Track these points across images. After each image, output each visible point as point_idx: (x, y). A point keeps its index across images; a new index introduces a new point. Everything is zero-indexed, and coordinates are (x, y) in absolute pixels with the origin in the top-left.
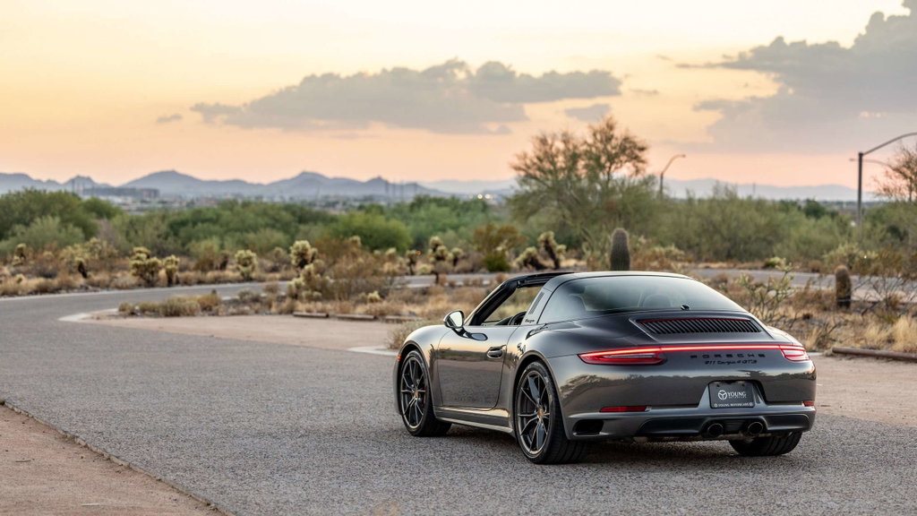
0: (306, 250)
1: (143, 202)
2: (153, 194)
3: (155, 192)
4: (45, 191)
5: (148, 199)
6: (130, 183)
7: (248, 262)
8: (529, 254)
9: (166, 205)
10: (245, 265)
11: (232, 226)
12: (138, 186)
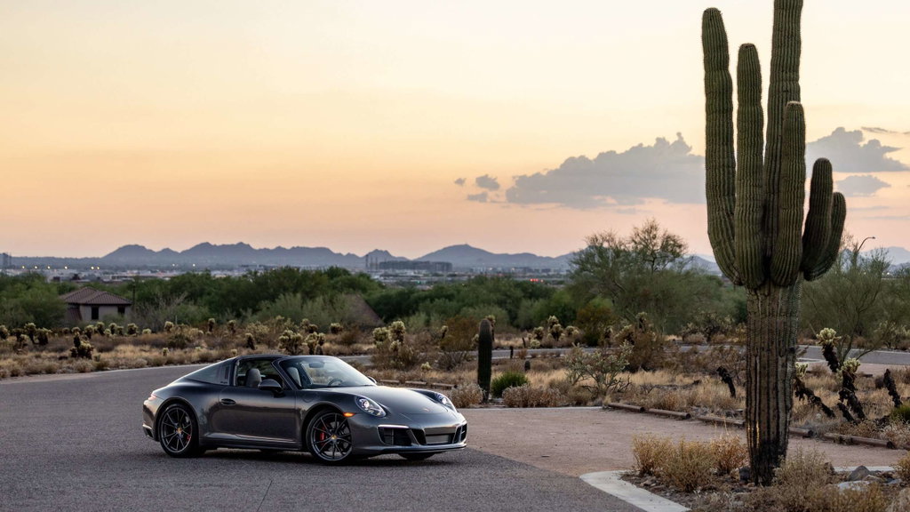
0: (401, 328)
1: (437, 275)
2: (445, 268)
3: (448, 266)
4: (298, 269)
5: (440, 273)
6: (423, 257)
7: (383, 337)
8: (626, 331)
9: (456, 278)
10: (381, 340)
11: (466, 301)
12: (433, 260)
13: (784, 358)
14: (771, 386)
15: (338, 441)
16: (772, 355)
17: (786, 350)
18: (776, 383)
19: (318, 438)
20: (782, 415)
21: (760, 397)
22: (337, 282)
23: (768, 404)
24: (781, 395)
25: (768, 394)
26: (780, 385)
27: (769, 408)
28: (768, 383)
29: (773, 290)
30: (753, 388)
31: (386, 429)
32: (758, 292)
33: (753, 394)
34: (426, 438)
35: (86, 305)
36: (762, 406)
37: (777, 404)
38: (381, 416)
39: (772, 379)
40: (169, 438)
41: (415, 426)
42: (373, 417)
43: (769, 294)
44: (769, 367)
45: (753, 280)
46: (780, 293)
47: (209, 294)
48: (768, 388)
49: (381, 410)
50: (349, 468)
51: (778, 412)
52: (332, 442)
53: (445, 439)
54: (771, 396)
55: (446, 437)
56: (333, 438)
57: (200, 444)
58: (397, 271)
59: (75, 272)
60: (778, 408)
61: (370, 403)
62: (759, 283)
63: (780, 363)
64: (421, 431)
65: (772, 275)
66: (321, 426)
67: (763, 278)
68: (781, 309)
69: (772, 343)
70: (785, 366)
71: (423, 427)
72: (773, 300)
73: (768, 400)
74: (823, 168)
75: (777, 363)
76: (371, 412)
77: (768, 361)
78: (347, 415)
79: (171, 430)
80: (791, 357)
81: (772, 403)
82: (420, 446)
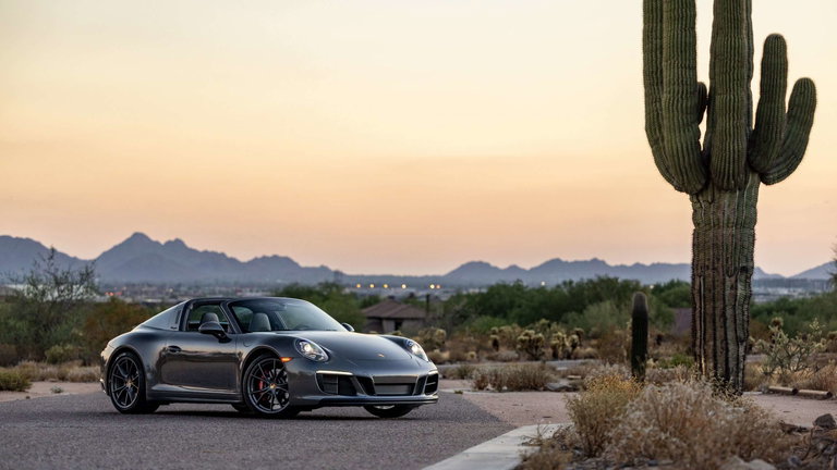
1: (813, 293)
2: (825, 286)
5: (818, 291)
13: (733, 279)
14: (718, 312)
15: (277, 390)
16: (718, 272)
17: (735, 268)
18: (724, 308)
19: (257, 387)
20: (732, 347)
21: (705, 326)
22: (669, 295)
23: (715, 334)
24: (729, 323)
25: (714, 322)
26: (729, 312)
27: (715, 339)
28: (714, 308)
29: (717, 196)
30: (698, 315)
31: (325, 375)
32: (700, 198)
33: (698, 322)
34: (375, 387)
35: (388, 319)
36: (707, 336)
37: (726, 334)
38: (323, 362)
39: (719, 304)
40: (118, 391)
41: (361, 373)
42: (313, 362)
43: (713, 201)
44: (714, 288)
45: (689, 182)
46: (726, 199)
47: (520, 306)
48: (714, 314)
49: (324, 354)
50: (287, 421)
51: (727, 344)
52: (270, 392)
53: (404, 389)
54: (718, 324)
55: (405, 387)
56: (272, 387)
57: (148, 398)
58: (770, 290)
59: (413, 290)
60: (726, 339)
61: (312, 345)
62: (699, 187)
63: (728, 283)
64: (369, 379)
65: (713, 176)
66: (259, 374)
67: (703, 181)
68: (729, 219)
69: (718, 260)
70: (734, 288)
71: (372, 375)
72: (718, 208)
73: (715, 330)
74: (775, 45)
75: (724, 284)
76: (313, 357)
77: (714, 282)
78: (284, 360)
79: (121, 382)
80: (743, 278)
81: (720, 333)
82: (368, 397)
